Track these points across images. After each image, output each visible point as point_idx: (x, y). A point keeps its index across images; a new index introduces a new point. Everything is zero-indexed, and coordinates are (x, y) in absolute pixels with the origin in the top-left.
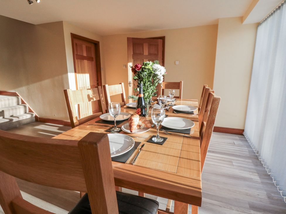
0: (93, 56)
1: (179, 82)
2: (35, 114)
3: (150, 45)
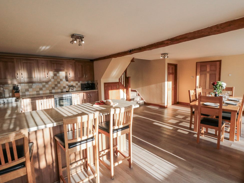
0: (174, 72)
1: (232, 87)
2: (144, 101)
3: (211, 66)
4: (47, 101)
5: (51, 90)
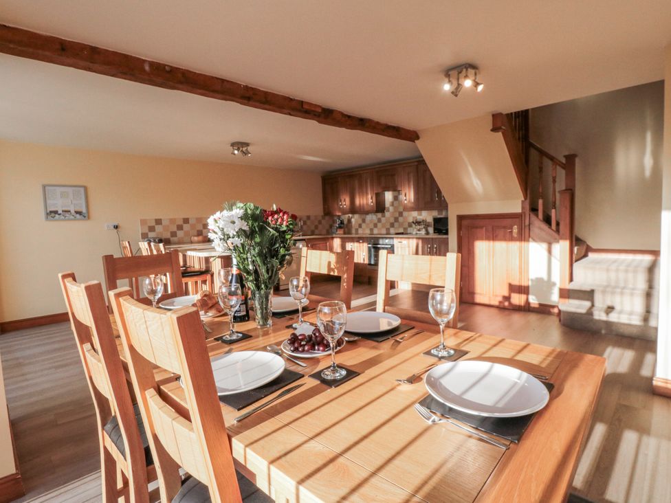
5: (389, 229)
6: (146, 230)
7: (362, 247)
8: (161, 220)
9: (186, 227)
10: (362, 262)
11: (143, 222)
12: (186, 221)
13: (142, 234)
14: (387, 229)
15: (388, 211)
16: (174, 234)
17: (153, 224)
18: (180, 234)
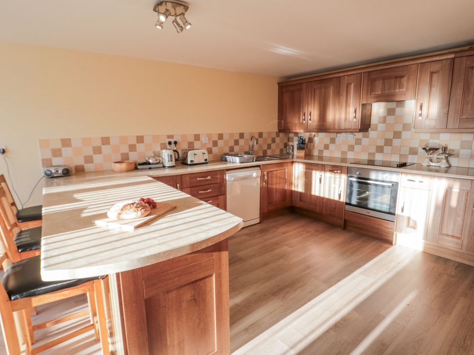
4: (330, 178)
5: (374, 154)
6: (48, 155)
7: (337, 180)
8: (70, 140)
9: (106, 149)
10: (337, 198)
11: (44, 143)
12: (106, 141)
13: (43, 160)
14: (370, 154)
15: (376, 129)
16: (89, 160)
17: (58, 145)
18: (98, 159)
